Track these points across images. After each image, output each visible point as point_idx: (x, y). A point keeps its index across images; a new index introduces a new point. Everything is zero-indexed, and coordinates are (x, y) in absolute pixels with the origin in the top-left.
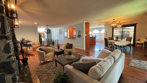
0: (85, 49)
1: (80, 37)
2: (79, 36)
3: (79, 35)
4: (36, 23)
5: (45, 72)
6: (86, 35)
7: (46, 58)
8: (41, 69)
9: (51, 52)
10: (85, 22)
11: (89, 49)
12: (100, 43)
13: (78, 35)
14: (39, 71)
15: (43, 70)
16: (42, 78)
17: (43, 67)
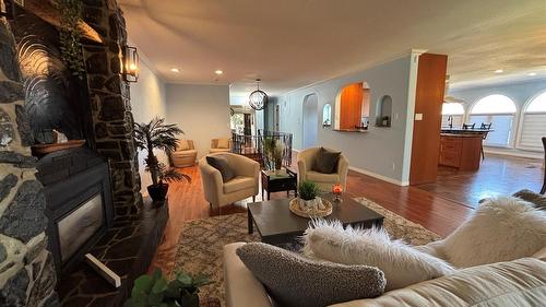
0: (405, 183)
1: (388, 125)
2: (384, 122)
3: (384, 115)
4: (219, 72)
5: (204, 246)
6: (419, 117)
7: (224, 193)
8: (197, 231)
9: (247, 176)
10: (417, 53)
11: (430, 189)
12: (515, 166)
13: (377, 114)
14: (188, 237)
15: (201, 235)
16: (183, 264)
17: (208, 226)
